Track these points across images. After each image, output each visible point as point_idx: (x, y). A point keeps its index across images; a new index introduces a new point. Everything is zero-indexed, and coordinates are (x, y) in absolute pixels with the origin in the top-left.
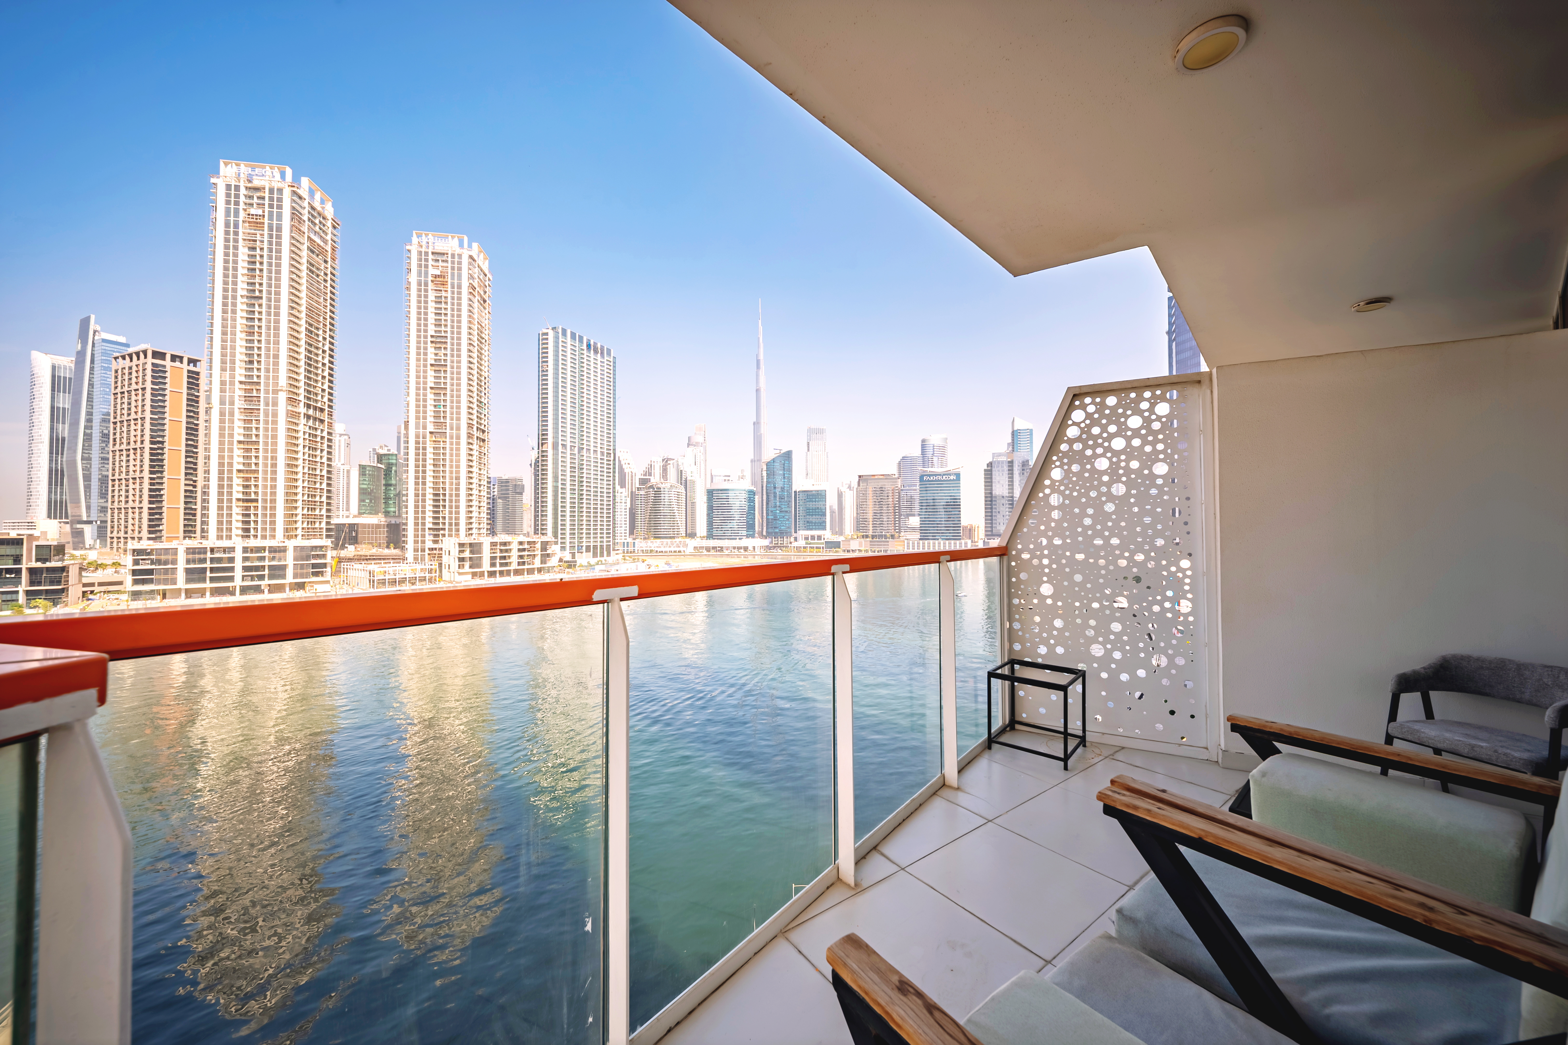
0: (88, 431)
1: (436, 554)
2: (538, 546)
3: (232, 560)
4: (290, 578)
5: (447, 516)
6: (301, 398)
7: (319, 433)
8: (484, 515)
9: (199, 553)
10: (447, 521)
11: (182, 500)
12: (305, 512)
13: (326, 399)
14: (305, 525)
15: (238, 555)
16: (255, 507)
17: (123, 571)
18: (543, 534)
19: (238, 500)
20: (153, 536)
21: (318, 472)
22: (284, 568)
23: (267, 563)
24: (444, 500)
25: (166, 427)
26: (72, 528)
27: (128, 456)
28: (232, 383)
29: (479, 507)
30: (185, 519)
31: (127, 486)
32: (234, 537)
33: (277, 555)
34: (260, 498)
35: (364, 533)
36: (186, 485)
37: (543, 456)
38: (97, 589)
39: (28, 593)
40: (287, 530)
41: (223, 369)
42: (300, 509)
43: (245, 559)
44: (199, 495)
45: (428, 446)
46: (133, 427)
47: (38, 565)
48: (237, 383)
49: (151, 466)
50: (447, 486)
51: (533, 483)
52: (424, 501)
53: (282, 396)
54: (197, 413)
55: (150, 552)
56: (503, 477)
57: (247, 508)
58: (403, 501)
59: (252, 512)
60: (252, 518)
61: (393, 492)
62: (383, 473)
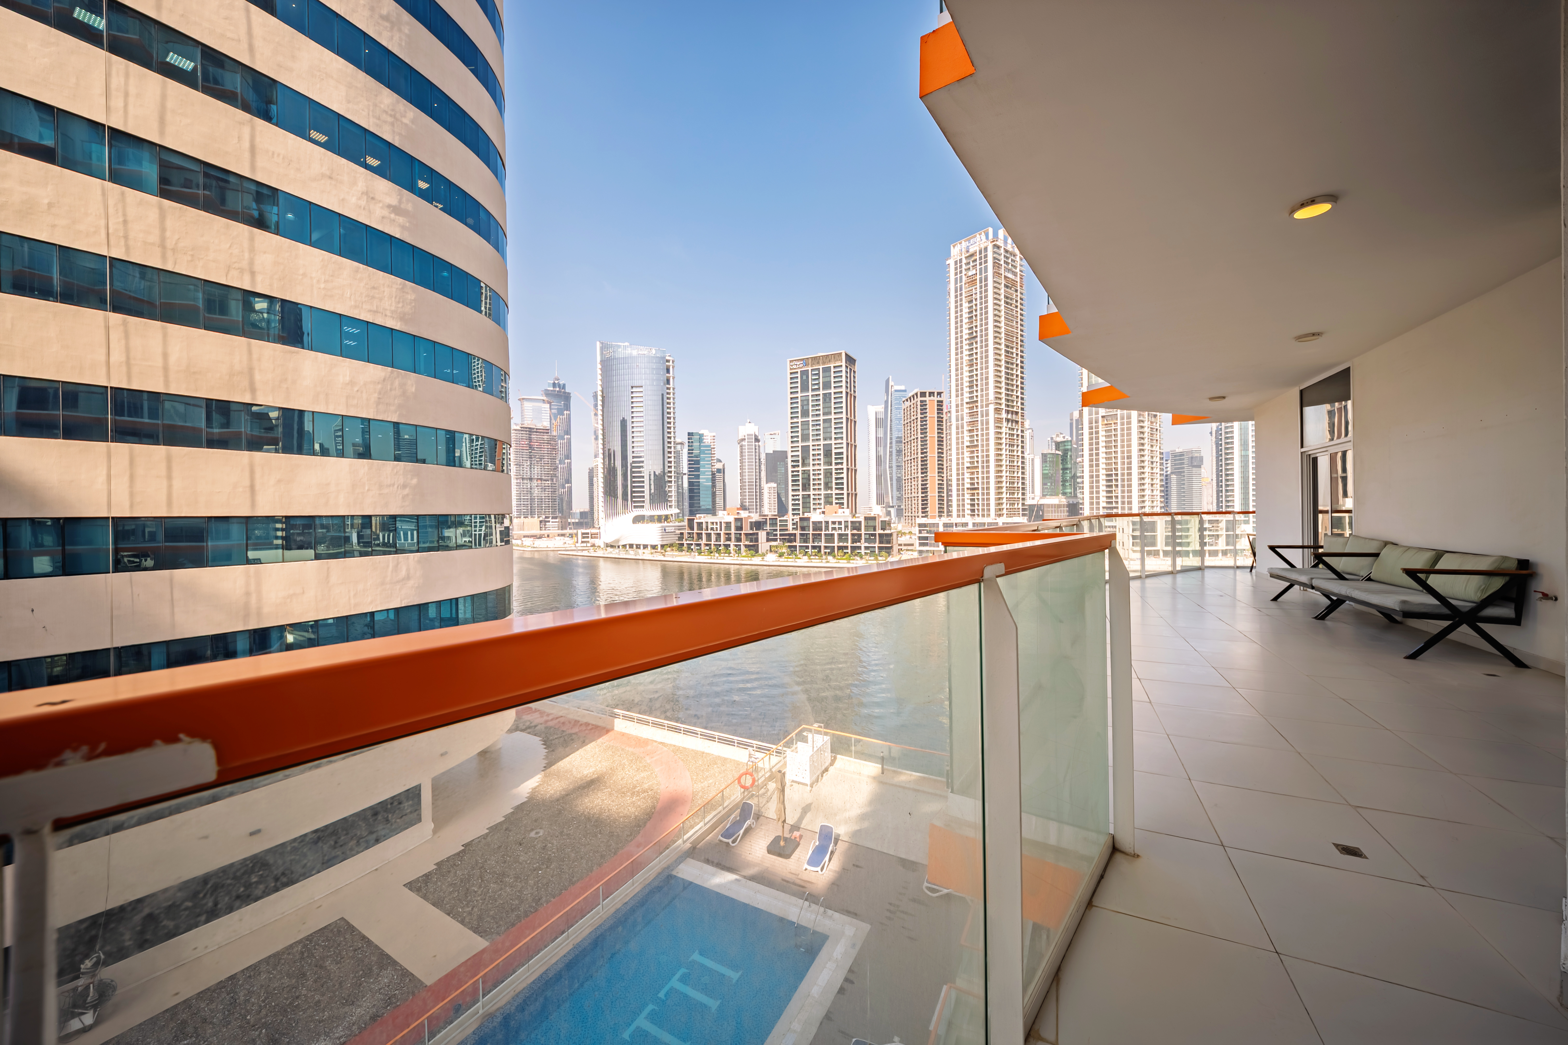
0: (890, 450)
5: (1120, 495)
6: (1003, 406)
7: (1015, 432)
8: (1157, 493)
10: (1120, 500)
11: (937, 490)
12: (1008, 496)
13: (1019, 404)
14: (1008, 507)
16: (977, 493)
17: (913, 537)
19: (968, 489)
20: (925, 515)
21: (1015, 464)
24: (1117, 480)
25: (928, 442)
26: (888, 511)
27: (910, 463)
28: (962, 405)
29: (1152, 485)
30: (939, 504)
31: (911, 483)
32: (966, 515)
34: (980, 486)
36: (938, 480)
38: (903, 548)
39: (879, 548)
40: (996, 510)
41: (957, 396)
42: (1005, 493)
44: (945, 486)
45: (1100, 429)
46: (913, 445)
47: (882, 532)
48: (965, 404)
49: (922, 469)
50: (1119, 466)
51: (1214, 454)
52: (1098, 482)
53: (992, 408)
54: (942, 429)
55: (925, 525)
56: (1177, 451)
57: (973, 495)
58: (1078, 483)
59: (976, 497)
60: (976, 501)
61: (1069, 475)
62: (1060, 459)
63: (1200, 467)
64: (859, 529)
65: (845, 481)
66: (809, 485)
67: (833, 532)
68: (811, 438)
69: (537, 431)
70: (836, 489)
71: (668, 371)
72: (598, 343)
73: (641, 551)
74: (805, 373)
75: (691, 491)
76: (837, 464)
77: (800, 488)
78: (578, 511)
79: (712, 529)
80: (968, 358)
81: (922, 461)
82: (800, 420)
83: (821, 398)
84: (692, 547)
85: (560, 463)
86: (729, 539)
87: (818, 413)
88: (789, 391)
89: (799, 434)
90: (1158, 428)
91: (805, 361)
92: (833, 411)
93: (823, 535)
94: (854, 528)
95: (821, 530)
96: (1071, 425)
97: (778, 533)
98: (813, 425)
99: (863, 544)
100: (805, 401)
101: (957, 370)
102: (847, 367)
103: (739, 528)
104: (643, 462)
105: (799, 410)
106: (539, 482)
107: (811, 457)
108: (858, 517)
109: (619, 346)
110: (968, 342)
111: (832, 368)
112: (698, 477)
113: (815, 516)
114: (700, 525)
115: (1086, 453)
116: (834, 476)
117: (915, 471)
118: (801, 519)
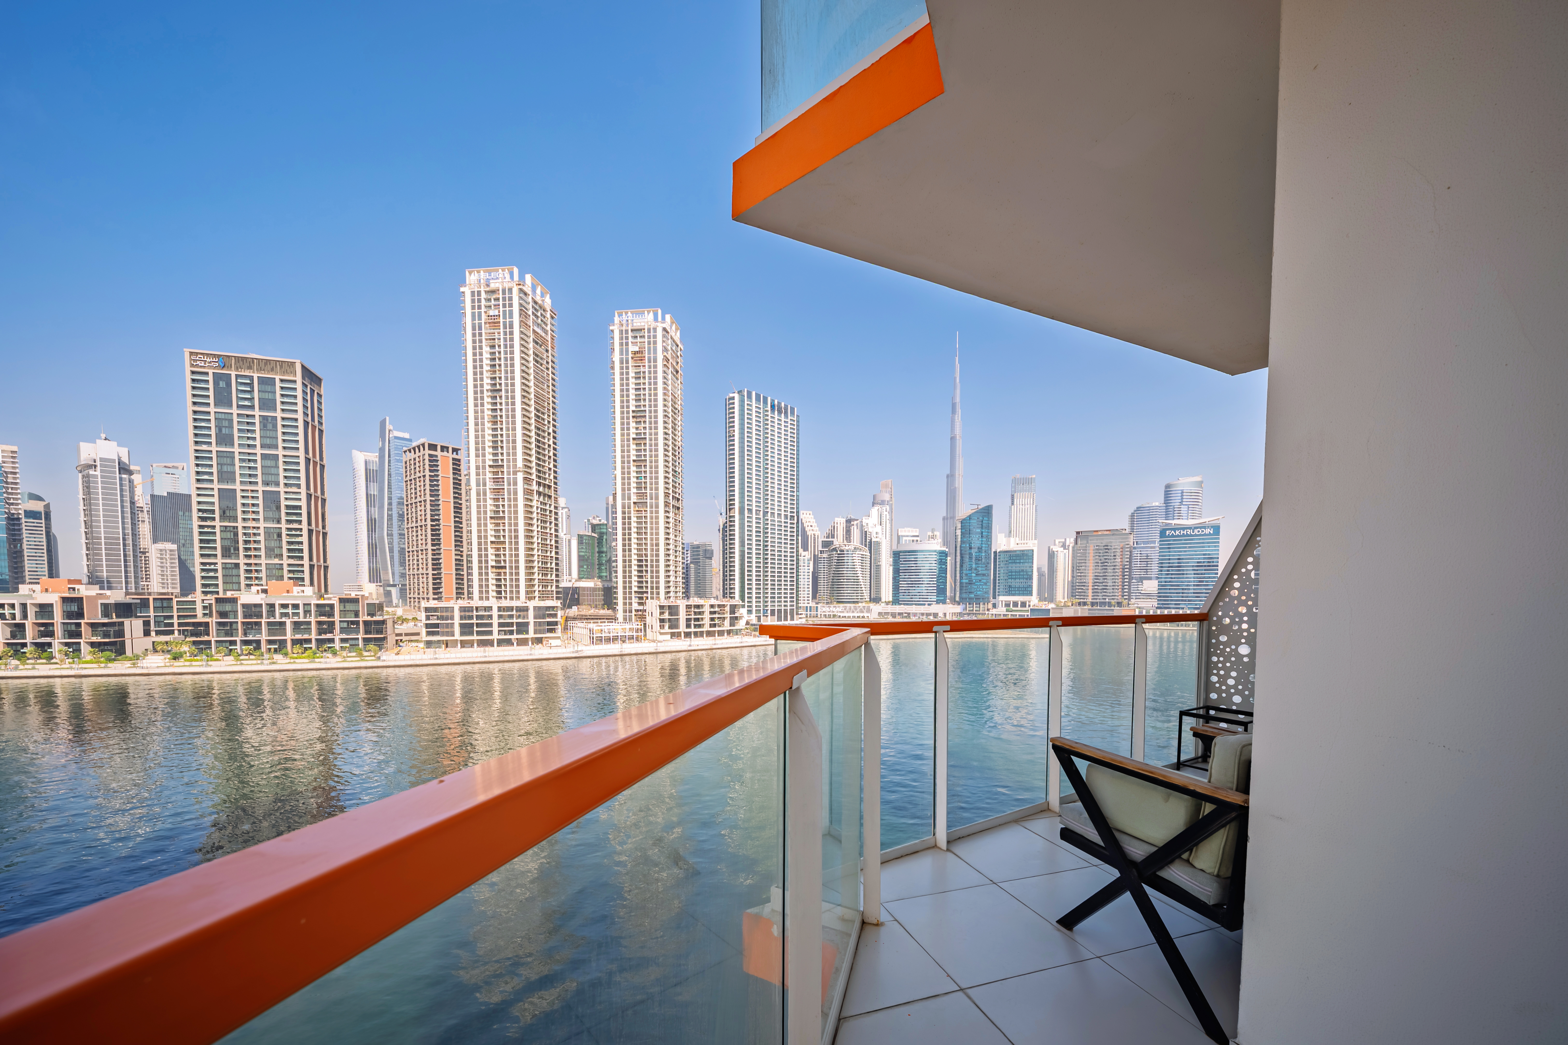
0: (390, 513)
1: (641, 616)
2: (728, 609)
3: (491, 617)
4: (531, 634)
5: (649, 580)
8: (680, 579)
9: (469, 611)
10: (649, 585)
11: (454, 567)
12: (540, 577)
13: (552, 477)
14: (540, 588)
15: (495, 613)
16: (504, 573)
17: (419, 624)
18: (731, 598)
19: (492, 567)
20: (436, 596)
21: (548, 542)
22: (527, 624)
23: (515, 620)
24: (647, 566)
25: (441, 507)
26: (384, 590)
27: (417, 531)
28: (484, 467)
29: (676, 572)
30: (456, 583)
31: (418, 556)
32: (490, 598)
33: (521, 613)
34: (507, 565)
35: (584, 595)
36: (456, 555)
37: (730, 521)
38: (404, 638)
39: (365, 640)
40: (527, 592)
41: (477, 456)
42: (536, 574)
43: (500, 617)
44: (465, 563)
45: (632, 515)
46: (419, 508)
47: (369, 618)
48: (487, 467)
49: (433, 540)
50: (649, 553)
51: (721, 548)
52: (630, 566)
53: (520, 476)
54: (460, 494)
55: (435, 610)
56: (695, 543)
57: (499, 574)
58: (613, 567)
59: (502, 577)
60: (503, 582)
61: (604, 559)
62: (596, 541)
63: (711, 558)
64: (331, 615)
65: (305, 546)
66: (237, 549)
68: (238, 479)
70: (289, 557)
74: (222, 378)
76: (289, 522)
77: (219, 553)
81: (432, 530)
82: (214, 448)
83: (256, 421)
86: (48, 634)
87: (250, 442)
88: (191, 399)
89: (214, 470)
90: (682, 521)
92: (281, 444)
93: (263, 624)
94: (321, 614)
95: (261, 617)
96: (607, 507)
97: (175, 621)
98: (242, 460)
99: (337, 636)
102: (305, 385)
105: (213, 433)
107: (240, 508)
108: (330, 599)
111: (278, 381)
113: (249, 597)
115: (620, 537)
116: (284, 539)
117: (424, 541)
118: (218, 600)
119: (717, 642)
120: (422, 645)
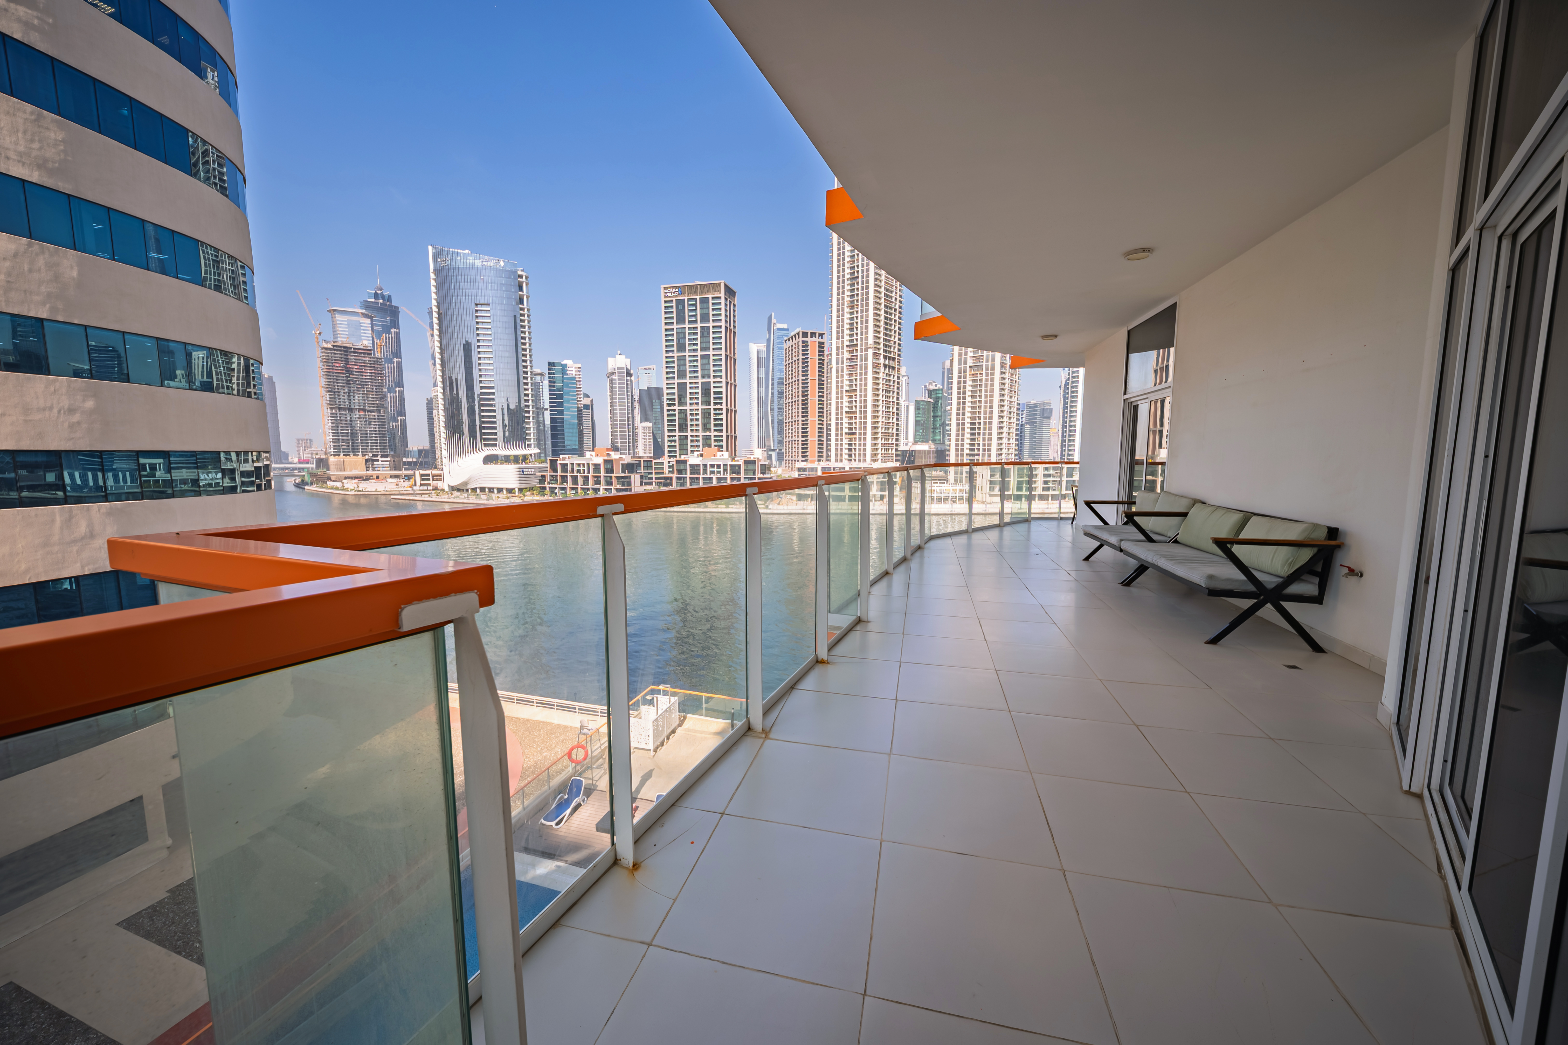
0: (773, 391)
5: (981, 442)
6: (881, 352)
7: (891, 378)
8: (1013, 441)
10: (981, 447)
11: (817, 434)
12: (883, 442)
13: (896, 350)
14: (883, 452)
16: (855, 438)
19: (846, 433)
20: (805, 459)
24: (979, 428)
25: (809, 384)
26: (768, 454)
27: (792, 406)
29: (1009, 433)
30: (818, 448)
31: (792, 426)
32: (844, 460)
34: (858, 432)
35: (919, 458)
36: (819, 424)
37: (1073, 377)
40: (872, 455)
41: (838, 338)
42: (880, 439)
44: (825, 431)
45: (968, 379)
46: (794, 386)
47: (761, 476)
48: (845, 347)
49: (803, 412)
50: (982, 415)
51: (1062, 406)
52: (963, 429)
53: (870, 352)
54: (823, 372)
55: (804, 470)
56: (1032, 402)
57: (851, 439)
58: (947, 431)
59: (853, 442)
60: (854, 446)
61: (939, 423)
62: (932, 406)
63: (1049, 418)
64: (739, 473)
65: (724, 422)
66: (686, 425)
67: (712, 476)
68: (688, 375)
69: (356, 351)
70: (715, 430)
71: (521, 288)
72: (430, 248)
73: (495, 495)
74: (680, 303)
75: (553, 428)
76: (715, 404)
77: (677, 428)
78: (416, 449)
79: (578, 471)
80: (849, 299)
81: (801, 404)
82: (676, 354)
83: (699, 331)
84: (556, 491)
85: (389, 391)
86: (598, 483)
87: (695, 347)
88: (664, 321)
89: (675, 370)
90: (1017, 380)
91: (682, 290)
92: (712, 347)
93: (701, 479)
94: (733, 472)
95: (699, 473)
96: (943, 373)
97: (653, 476)
98: (690, 361)
100: (681, 334)
101: (838, 311)
102: (726, 299)
103: (610, 471)
104: (493, 394)
105: (675, 343)
106: (362, 413)
107: (688, 396)
108: (738, 461)
109: (458, 254)
110: (849, 282)
111: (710, 299)
112: (561, 413)
113: (693, 459)
114: (564, 466)
115: (954, 401)
116: (713, 417)
117: (796, 414)
118: (677, 462)
119: (1050, 506)
120: (794, 498)
